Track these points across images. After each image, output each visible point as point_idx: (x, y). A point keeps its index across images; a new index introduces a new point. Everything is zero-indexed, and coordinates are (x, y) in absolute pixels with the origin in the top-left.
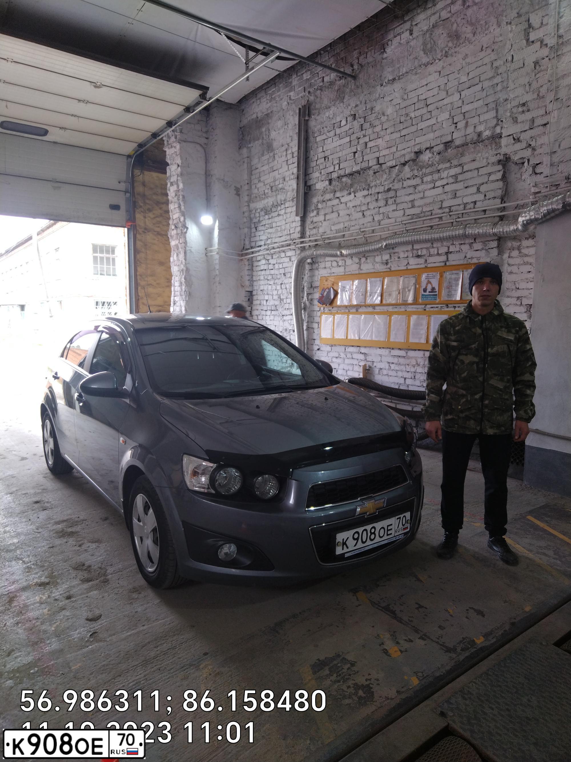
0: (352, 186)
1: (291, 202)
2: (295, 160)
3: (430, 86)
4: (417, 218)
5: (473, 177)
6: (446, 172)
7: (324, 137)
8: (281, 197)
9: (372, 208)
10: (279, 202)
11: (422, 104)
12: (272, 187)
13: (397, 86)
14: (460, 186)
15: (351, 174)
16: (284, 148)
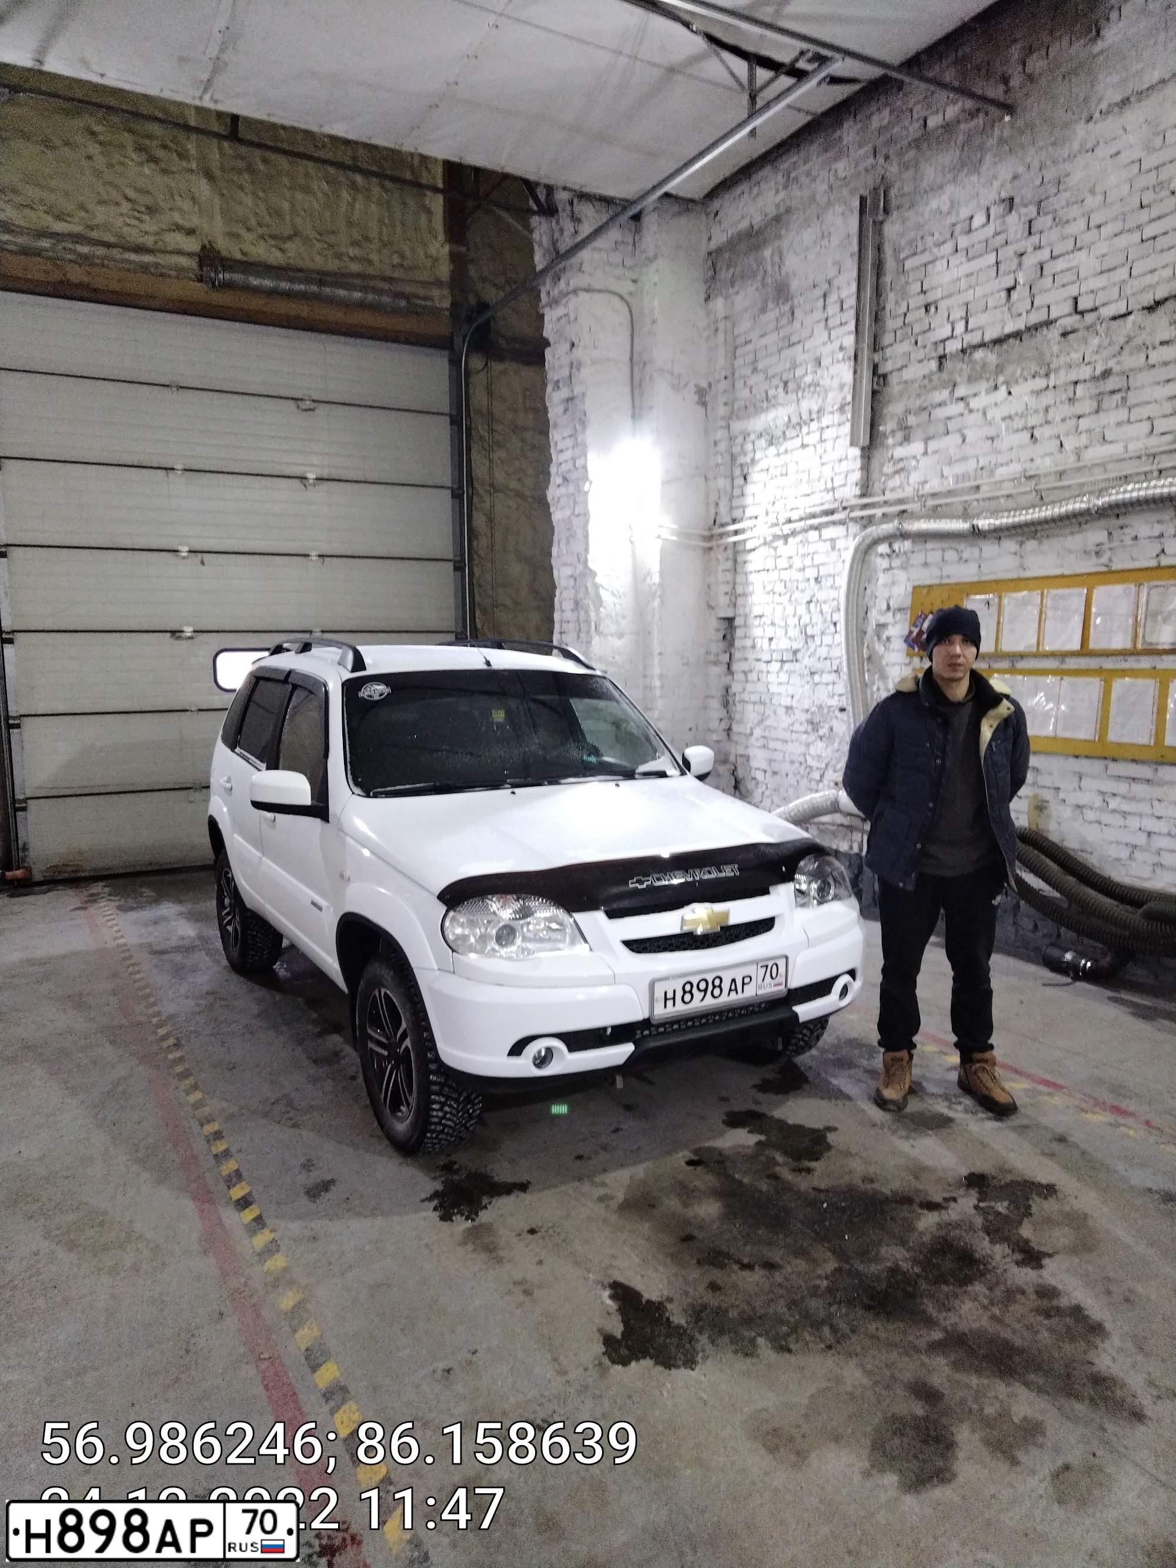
0: (1000, 369)
1: (837, 416)
2: (850, 316)
7: (926, 257)
8: (809, 404)
9: (1058, 419)
10: (805, 416)
12: (786, 384)
13: (1134, 116)
16: (818, 292)
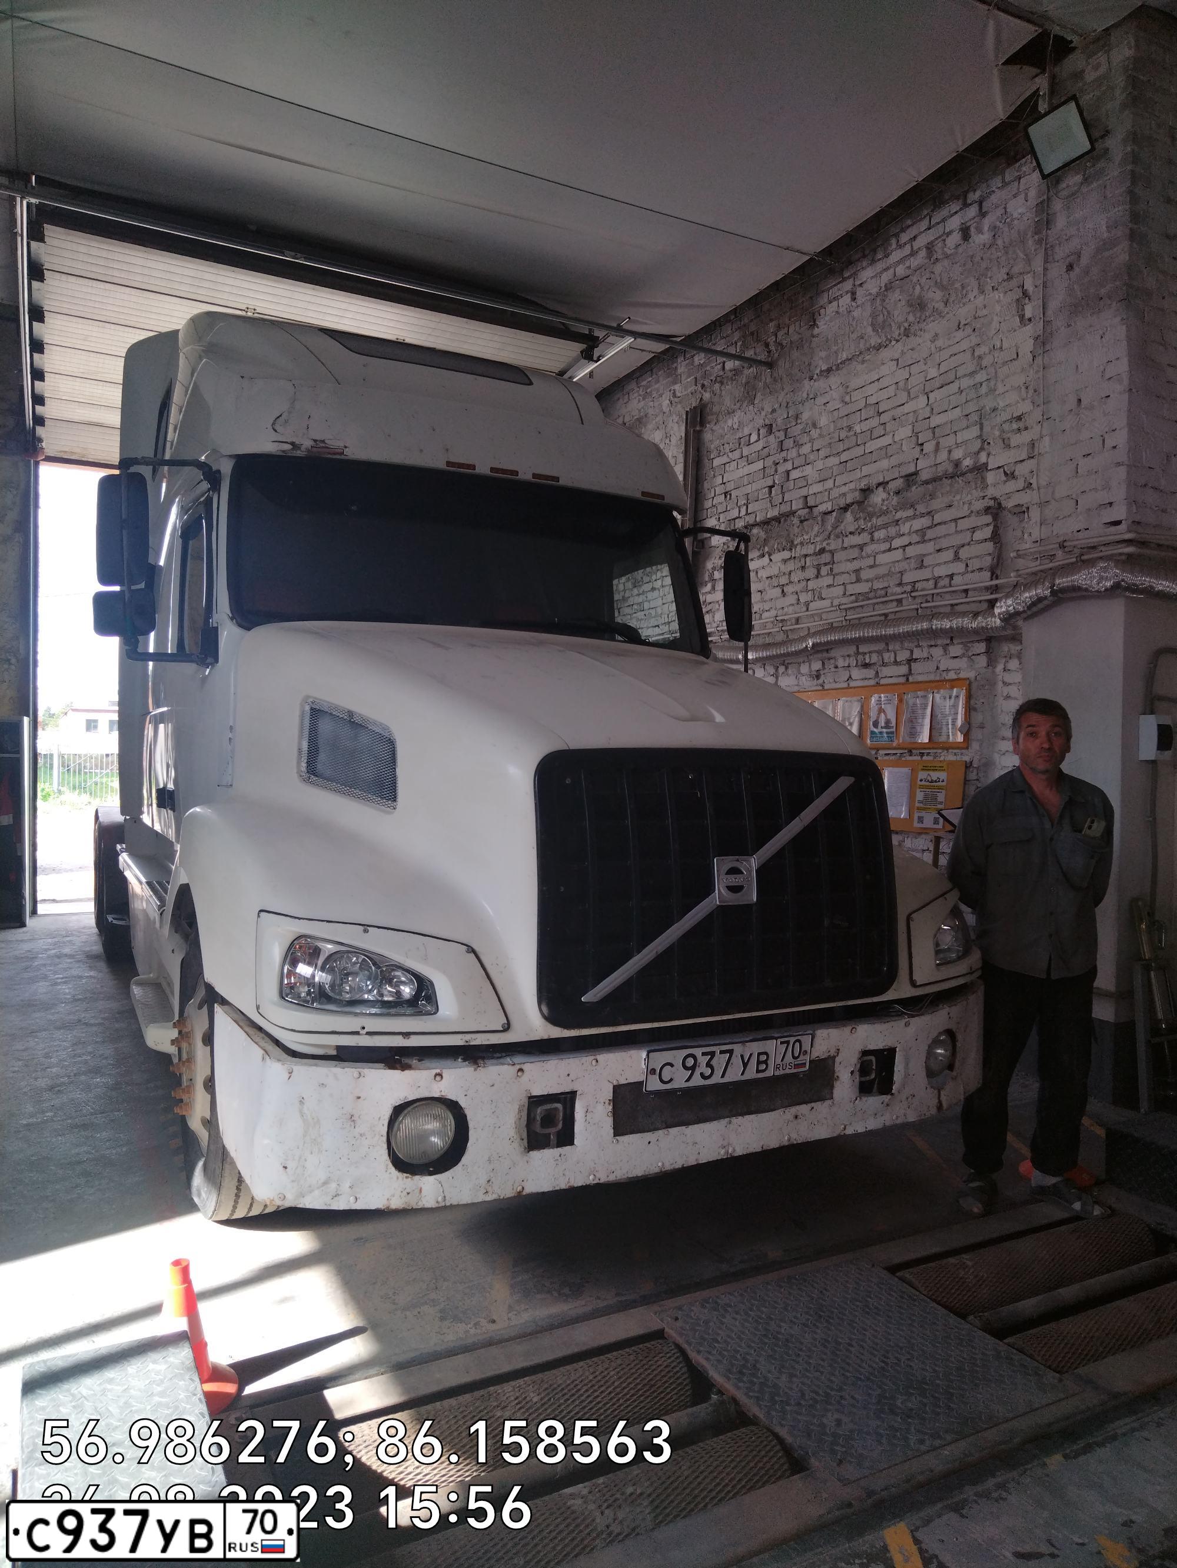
0: (766, 542)
3: (884, 383)
4: (863, 600)
5: (949, 535)
6: (908, 525)
7: (724, 459)
9: (796, 580)
11: (871, 412)
13: (834, 380)
14: (930, 547)
15: (766, 523)
